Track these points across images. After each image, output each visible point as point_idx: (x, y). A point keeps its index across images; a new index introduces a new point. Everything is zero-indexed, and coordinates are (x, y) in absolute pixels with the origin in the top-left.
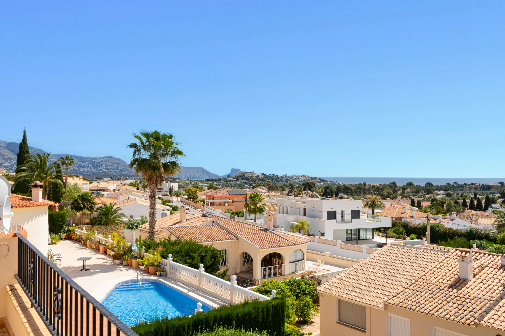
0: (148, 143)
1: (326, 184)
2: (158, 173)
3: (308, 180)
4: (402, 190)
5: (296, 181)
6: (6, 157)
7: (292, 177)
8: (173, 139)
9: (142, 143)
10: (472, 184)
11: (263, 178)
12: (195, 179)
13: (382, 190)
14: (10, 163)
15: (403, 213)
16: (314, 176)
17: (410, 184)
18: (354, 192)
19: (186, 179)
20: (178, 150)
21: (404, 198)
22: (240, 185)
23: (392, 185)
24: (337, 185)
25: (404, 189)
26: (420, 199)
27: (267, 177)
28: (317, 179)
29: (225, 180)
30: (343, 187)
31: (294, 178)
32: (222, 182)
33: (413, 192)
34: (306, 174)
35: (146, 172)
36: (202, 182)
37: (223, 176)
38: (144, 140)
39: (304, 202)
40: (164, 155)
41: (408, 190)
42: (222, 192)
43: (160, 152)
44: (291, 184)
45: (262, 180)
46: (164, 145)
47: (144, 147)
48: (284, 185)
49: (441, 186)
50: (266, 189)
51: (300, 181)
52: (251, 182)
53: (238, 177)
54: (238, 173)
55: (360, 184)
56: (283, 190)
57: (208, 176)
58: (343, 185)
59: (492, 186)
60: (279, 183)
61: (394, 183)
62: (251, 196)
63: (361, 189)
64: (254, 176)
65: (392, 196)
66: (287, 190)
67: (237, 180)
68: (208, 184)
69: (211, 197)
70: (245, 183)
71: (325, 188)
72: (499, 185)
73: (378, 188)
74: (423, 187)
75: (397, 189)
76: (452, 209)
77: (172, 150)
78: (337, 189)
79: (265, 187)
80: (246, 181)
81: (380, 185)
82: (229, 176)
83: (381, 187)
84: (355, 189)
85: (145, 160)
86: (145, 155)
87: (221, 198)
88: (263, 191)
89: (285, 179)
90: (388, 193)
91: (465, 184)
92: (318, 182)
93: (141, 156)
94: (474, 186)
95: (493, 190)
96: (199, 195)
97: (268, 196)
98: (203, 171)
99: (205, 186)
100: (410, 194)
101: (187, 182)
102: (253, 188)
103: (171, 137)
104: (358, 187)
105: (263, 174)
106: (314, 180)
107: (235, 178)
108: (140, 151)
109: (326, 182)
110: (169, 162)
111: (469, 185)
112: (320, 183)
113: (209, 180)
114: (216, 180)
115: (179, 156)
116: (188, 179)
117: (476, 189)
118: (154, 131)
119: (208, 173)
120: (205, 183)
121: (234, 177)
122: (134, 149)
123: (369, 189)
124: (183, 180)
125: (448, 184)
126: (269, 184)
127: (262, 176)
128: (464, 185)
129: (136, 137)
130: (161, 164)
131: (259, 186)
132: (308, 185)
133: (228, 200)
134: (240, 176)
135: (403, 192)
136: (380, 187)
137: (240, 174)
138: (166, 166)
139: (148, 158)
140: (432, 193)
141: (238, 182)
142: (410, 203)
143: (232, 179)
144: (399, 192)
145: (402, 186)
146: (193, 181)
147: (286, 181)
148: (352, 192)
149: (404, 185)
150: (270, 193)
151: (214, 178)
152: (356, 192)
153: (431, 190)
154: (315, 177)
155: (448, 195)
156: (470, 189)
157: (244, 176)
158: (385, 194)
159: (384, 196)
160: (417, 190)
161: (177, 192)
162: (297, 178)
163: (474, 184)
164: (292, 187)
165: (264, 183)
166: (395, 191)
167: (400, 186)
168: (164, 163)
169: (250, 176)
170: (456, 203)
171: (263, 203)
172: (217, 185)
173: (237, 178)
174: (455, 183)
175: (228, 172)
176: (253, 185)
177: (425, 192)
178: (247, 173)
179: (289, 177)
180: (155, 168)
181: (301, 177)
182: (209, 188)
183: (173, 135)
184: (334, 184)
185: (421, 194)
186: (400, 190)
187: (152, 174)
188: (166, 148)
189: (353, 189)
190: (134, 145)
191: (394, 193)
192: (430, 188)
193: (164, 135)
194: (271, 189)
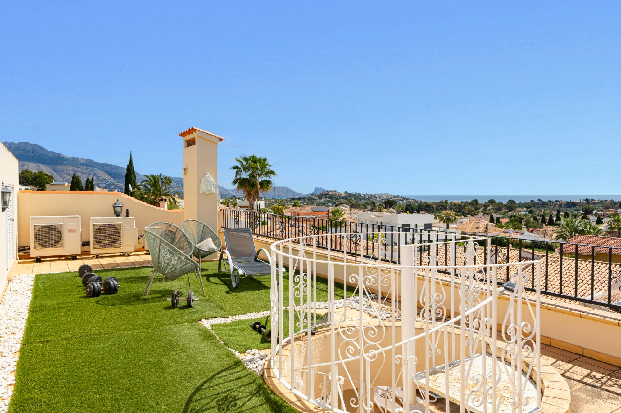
0: (247, 165)
1: (408, 202)
2: (255, 190)
3: (391, 198)
4: (483, 208)
5: (379, 199)
6: (101, 178)
7: (375, 196)
8: (267, 161)
9: (242, 165)
10: (556, 201)
11: (346, 196)
12: (279, 198)
13: (464, 207)
14: (105, 184)
15: (477, 228)
16: (396, 195)
17: (492, 202)
18: (436, 209)
19: (271, 198)
20: (271, 171)
21: (486, 215)
22: (324, 203)
23: (474, 202)
24: (419, 203)
25: (486, 206)
26: (501, 216)
27: (350, 195)
28: (399, 197)
29: (309, 199)
30: (425, 205)
31: (377, 196)
32: (306, 200)
33: (495, 209)
34: (388, 193)
35: (246, 188)
36: (286, 200)
37: (307, 195)
38: (244, 163)
39: (381, 217)
40: (259, 175)
41: (490, 207)
42: (307, 209)
43: (257, 172)
44: (373, 202)
45: (345, 198)
46: (260, 166)
47: (244, 169)
48: (366, 203)
49: (524, 203)
50: (349, 207)
51: (382, 200)
52: (334, 201)
53: (321, 195)
54: (321, 192)
55: (442, 202)
56: (365, 208)
57: (293, 195)
58: (425, 203)
59: (577, 203)
60: (362, 201)
61: (476, 201)
62: (333, 211)
63: (443, 206)
64: (337, 194)
65: (472, 213)
66: (369, 207)
67: (321, 198)
68: (292, 202)
69: (296, 214)
70: (329, 201)
71: (407, 205)
72: (584, 202)
73: (460, 205)
74: (505, 205)
75: (479, 206)
76: (530, 225)
77: (266, 171)
78: (418, 207)
79: (348, 205)
80: (329, 199)
81: (462, 202)
82: (312, 195)
83: (463, 204)
84: (437, 206)
85: (245, 179)
86: (244, 175)
87: (305, 214)
88: (345, 209)
89: (367, 197)
90: (469, 210)
91: (550, 201)
92: (400, 200)
93: (242, 176)
94: (558, 203)
95: (578, 207)
96: (284, 212)
97: (350, 213)
98: (287, 190)
99: (289, 204)
100: (491, 211)
101: (272, 201)
102: (336, 206)
103: (265, 160)
104: (440, 205)
105: (346, 193)
106: (396, 198)
107: (318, 197)
108: (241, 171)
109: (409, 200)
110: (264, 181)
111: (553, 202)
112: (402, 201)
113: (293, 199)
114: (300, 199)
115: (272, 176)
116: (273, 198)
117: (560, 206)
118: (252, 155)
119: (293, 192)
120: (290, 202)
121: (317, 195)
122: (236, 170)
123: (450, 206)
124: (268, 199)
125: (532, 201)
126: (351, 202)
127: (345, 195)
128: (548, 202)
129: (238, 160)
130: (258, 183)
131: (342, 203)
132: (389, 203)
133: (312, 216)
134: (324, 195)
135: (485, 210)
136: (461, 205)
137: (324, 193)
138: (262, 184)
139: (248, 177)
140: (514, 210)
141: (321, 201)
142: (489, 220)
143: (316, 198)
144: (481, 210)
145: (483, 203)
146: (278, 200)
147: (369, 199)
148: (434, 210)
149: (486, 203)
150: (353, 211)
151: (298, 197)
152: (437, 210)
153: (513, 207)
154: (398, 196)
155: (531, 212)
156: (555, 206)
157: (327, 194)
158: (467, 211)
159: (465, 214)
160: (499, 207)
161: (264, 209)
162: (380, 196)
163: (558, 201)
164: (374, 204)
165: (347, 201)
166: (477, 209)
167: (482, 204)
168: (260, 181)
169: (333, 194)
170: (535, 219)
171: (344, 217)
172: (301, 203)
173: (320, 197)
174: (539, 200)
175: (312, 191)
176: (336, 203)
177: (507, 209)
178: (331, 191)
179: (371, 195)
180: (253, 185)
181: (383, 196)
182: (294, 205)
183: (267, 159)
184: (417, 202)
185: (503, 211)
186: (481, 208)
187: (250, 191)
188: (262, 169)
189: (434, 206)
190: (236, 167)
191: (475, 210)
192: (513, 205)
193: (260, 159)
194: (353, 206)
